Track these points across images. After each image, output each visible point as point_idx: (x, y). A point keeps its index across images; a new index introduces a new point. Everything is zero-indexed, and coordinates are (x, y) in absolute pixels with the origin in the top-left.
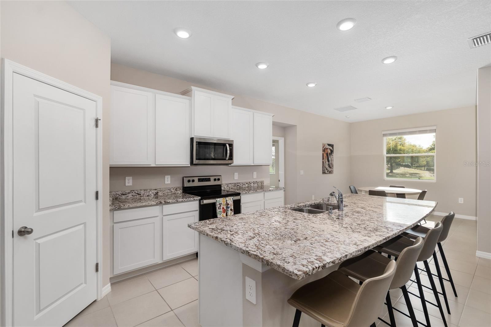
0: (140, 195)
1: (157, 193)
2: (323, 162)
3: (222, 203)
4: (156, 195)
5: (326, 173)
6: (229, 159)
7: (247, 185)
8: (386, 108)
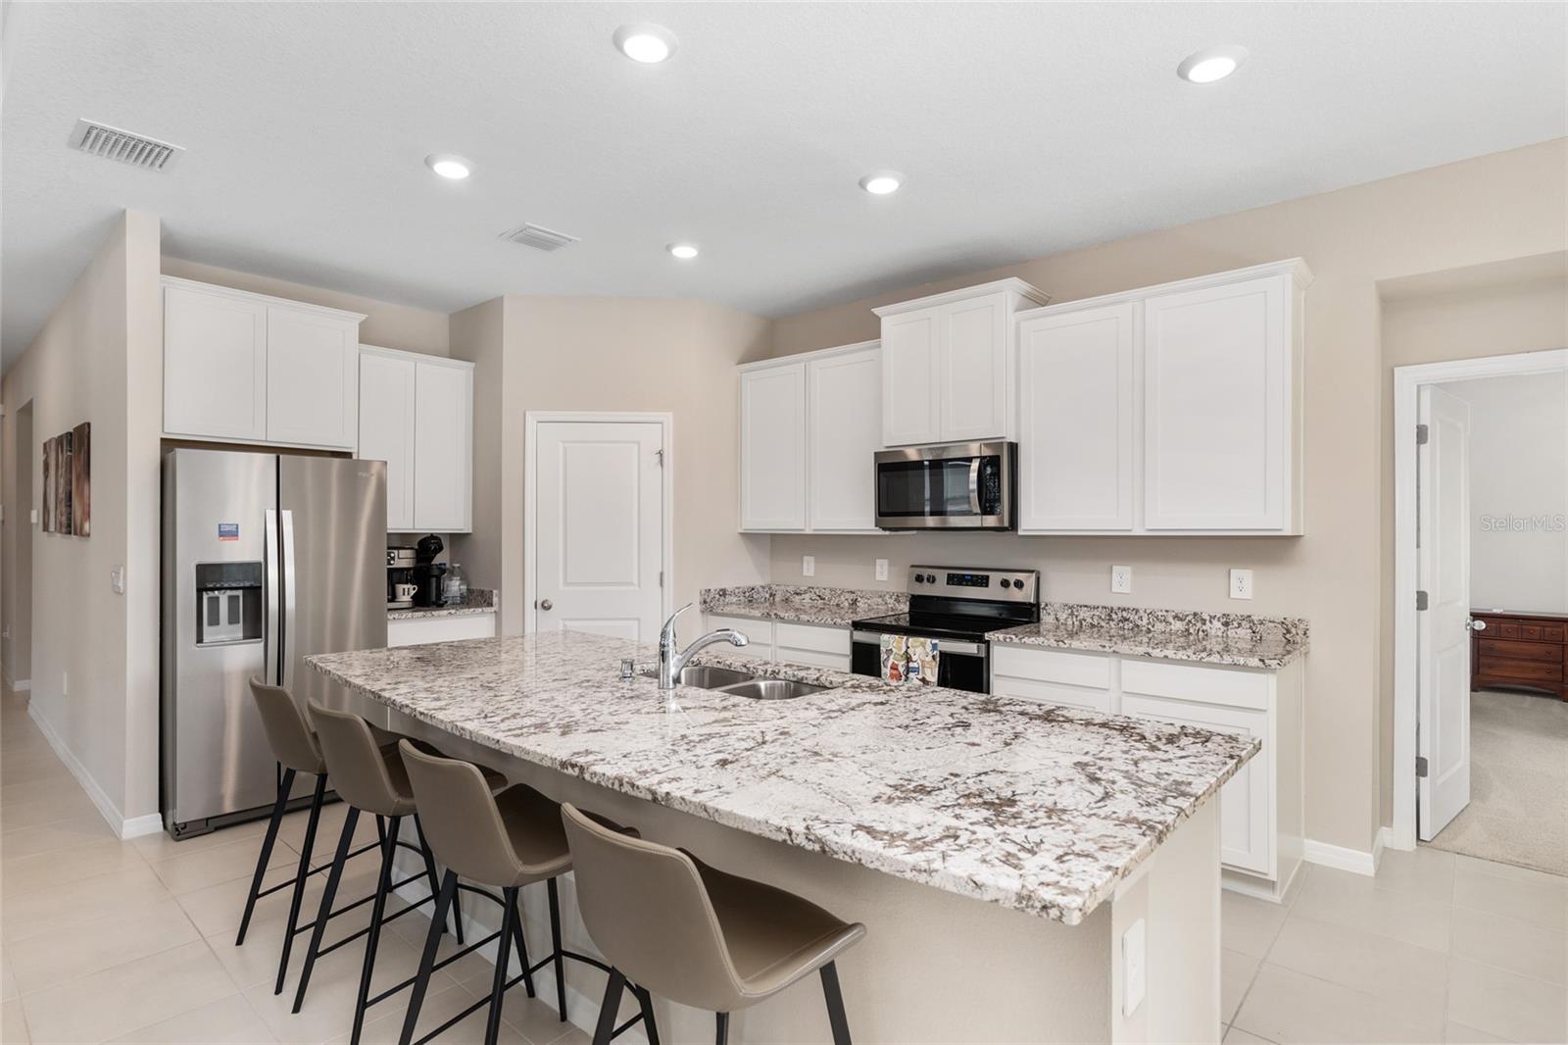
0: (824, 599)
1: (855, 602)
4: (854, 606)
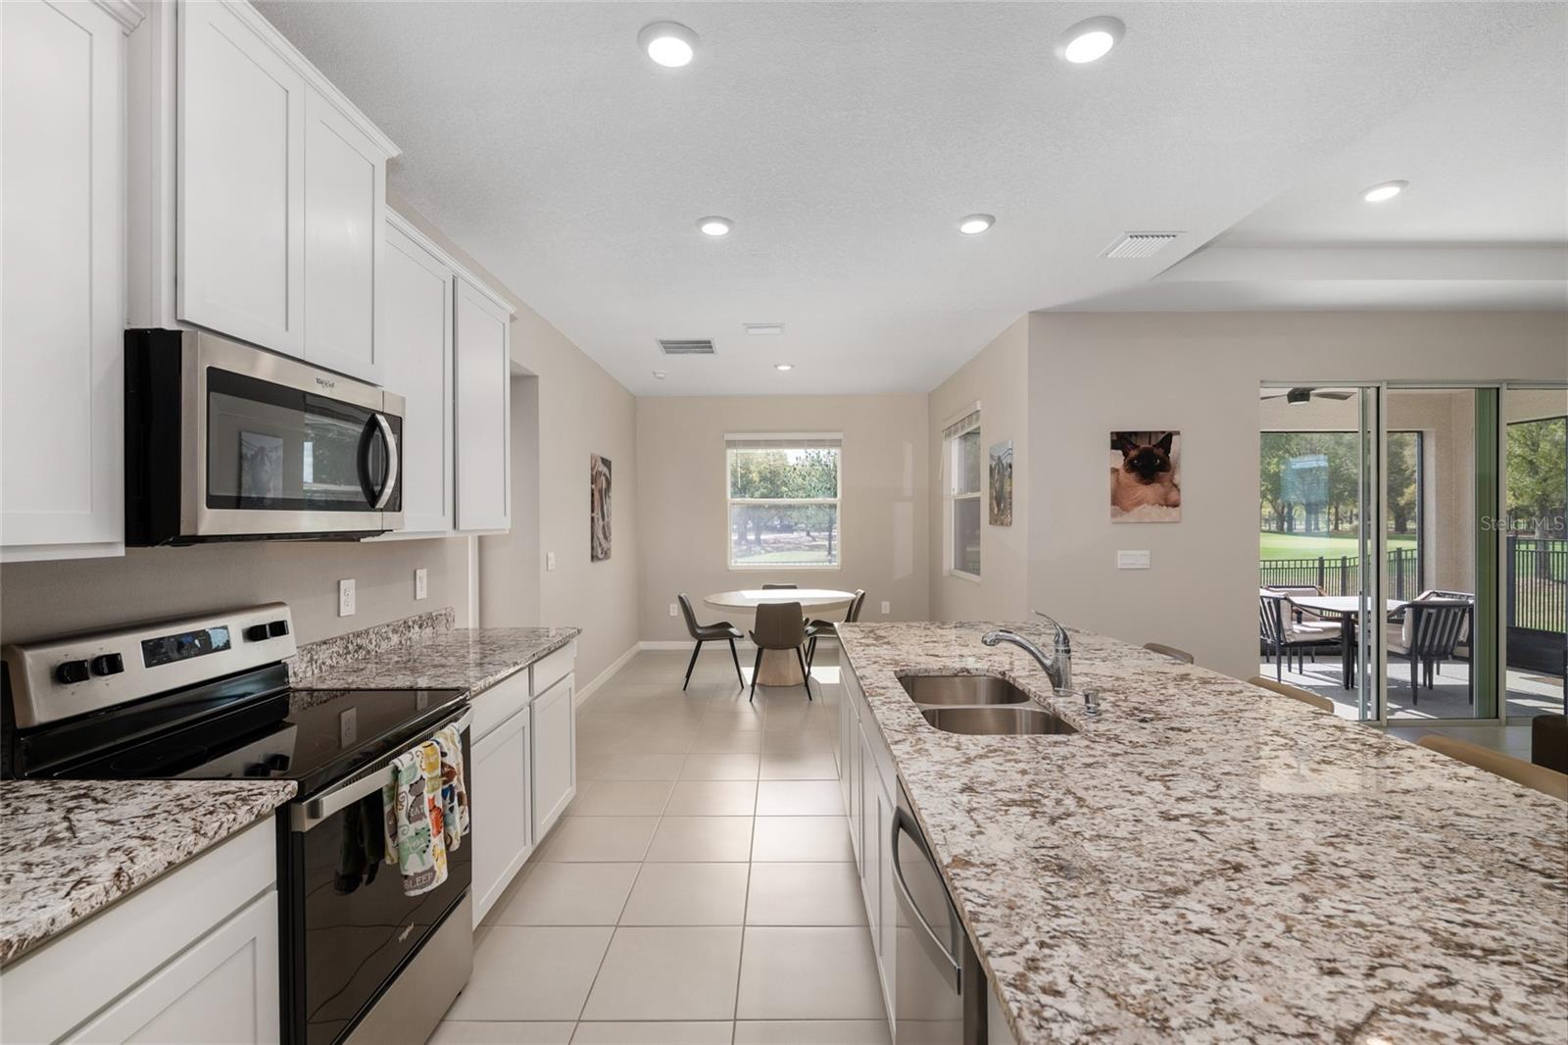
2: (593, 519)
3: (426, 776)
5: (599, 559)
6: (388, 508)
7: (395, 639)
8: (776, 366)
